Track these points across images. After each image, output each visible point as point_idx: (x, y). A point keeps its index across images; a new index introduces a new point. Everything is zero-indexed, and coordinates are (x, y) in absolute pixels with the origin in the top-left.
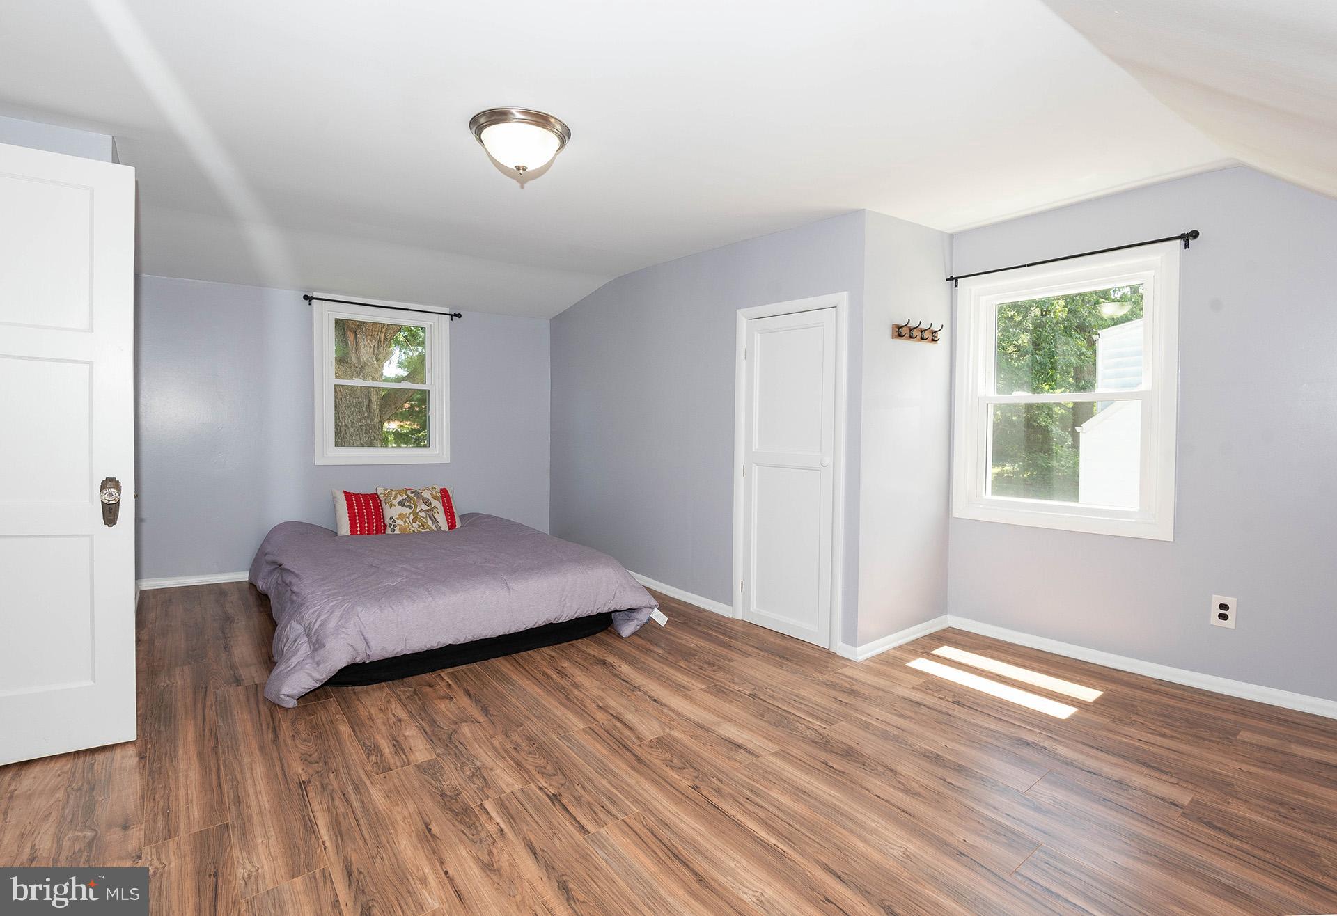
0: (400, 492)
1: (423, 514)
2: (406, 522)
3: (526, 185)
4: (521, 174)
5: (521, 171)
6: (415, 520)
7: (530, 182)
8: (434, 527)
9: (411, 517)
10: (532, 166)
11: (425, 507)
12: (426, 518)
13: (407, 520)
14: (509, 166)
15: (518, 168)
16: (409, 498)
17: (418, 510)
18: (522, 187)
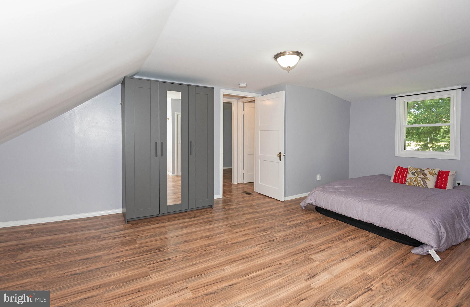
0: (415, 169)
1: (420, 179)
2: (411, 181)
3: (289, 72)
4: (289, 69)
5: (289, 68)
6: (415, 181)
7: (291, 70)
8: (424, 186)
9: (414, 179)
10: (291, 66)
11: (422, 176)
12: (420, 181)
13: (412, 180)
14: (285, 67)
15: (288, 67)
16: (417, 172)
17: (419, 177)
18: (288, 72)
